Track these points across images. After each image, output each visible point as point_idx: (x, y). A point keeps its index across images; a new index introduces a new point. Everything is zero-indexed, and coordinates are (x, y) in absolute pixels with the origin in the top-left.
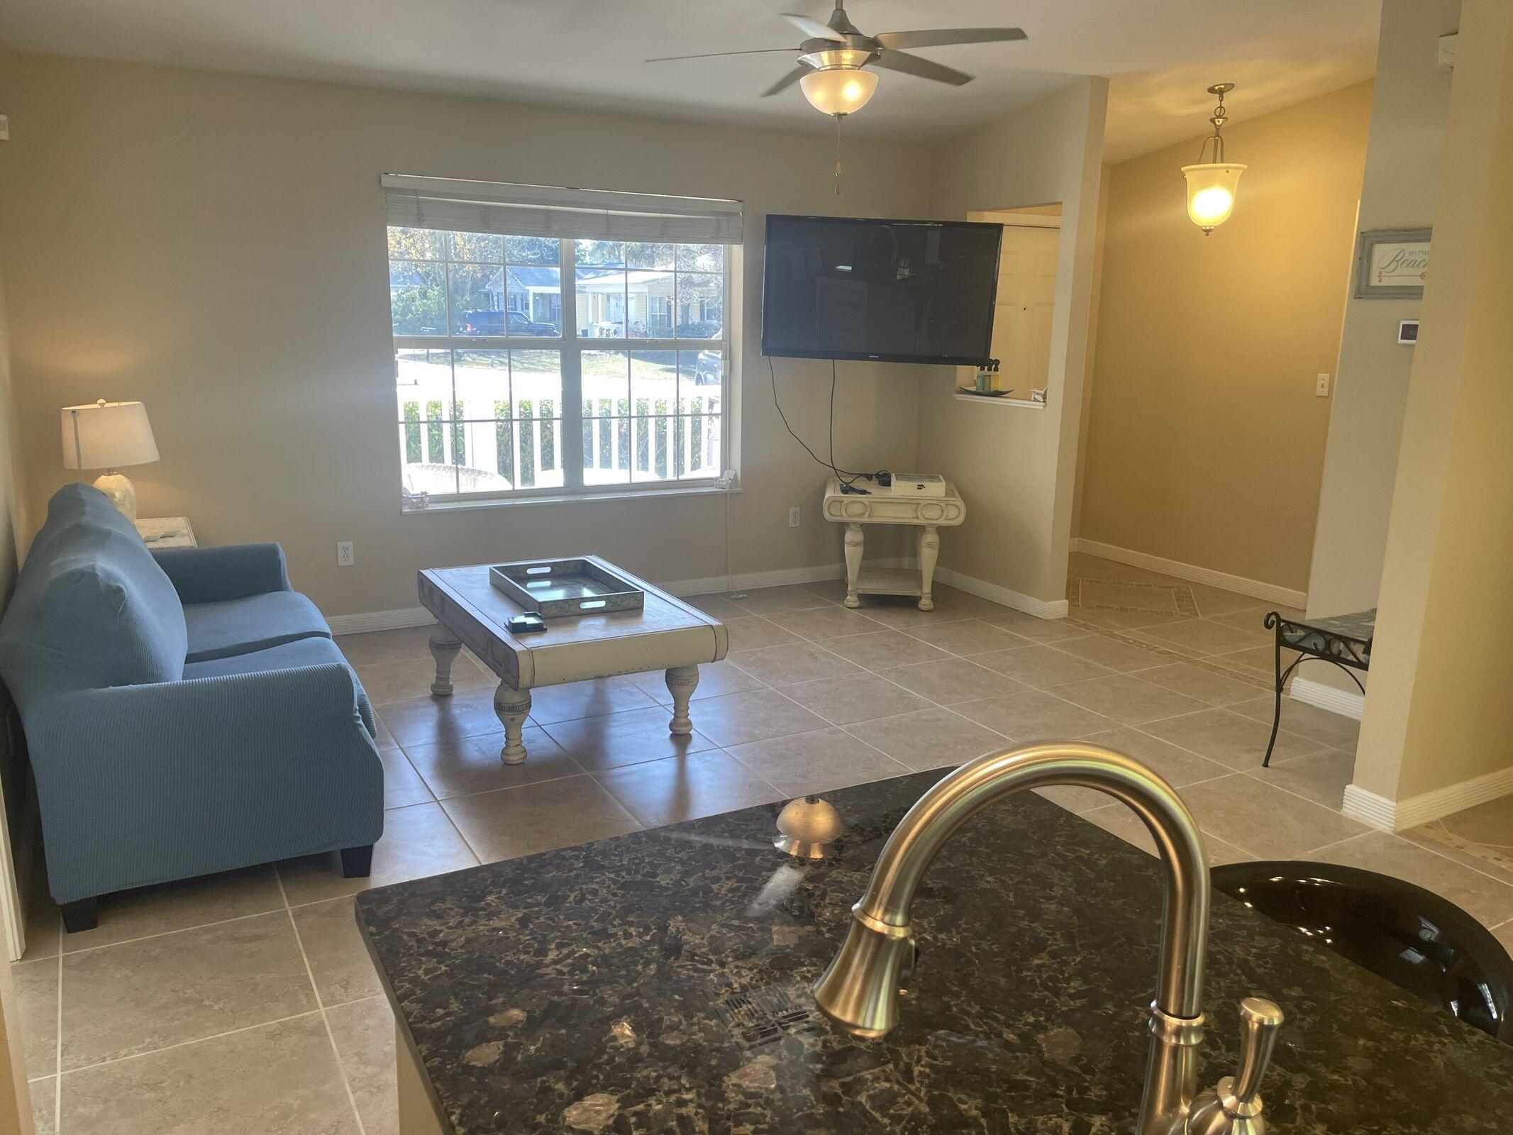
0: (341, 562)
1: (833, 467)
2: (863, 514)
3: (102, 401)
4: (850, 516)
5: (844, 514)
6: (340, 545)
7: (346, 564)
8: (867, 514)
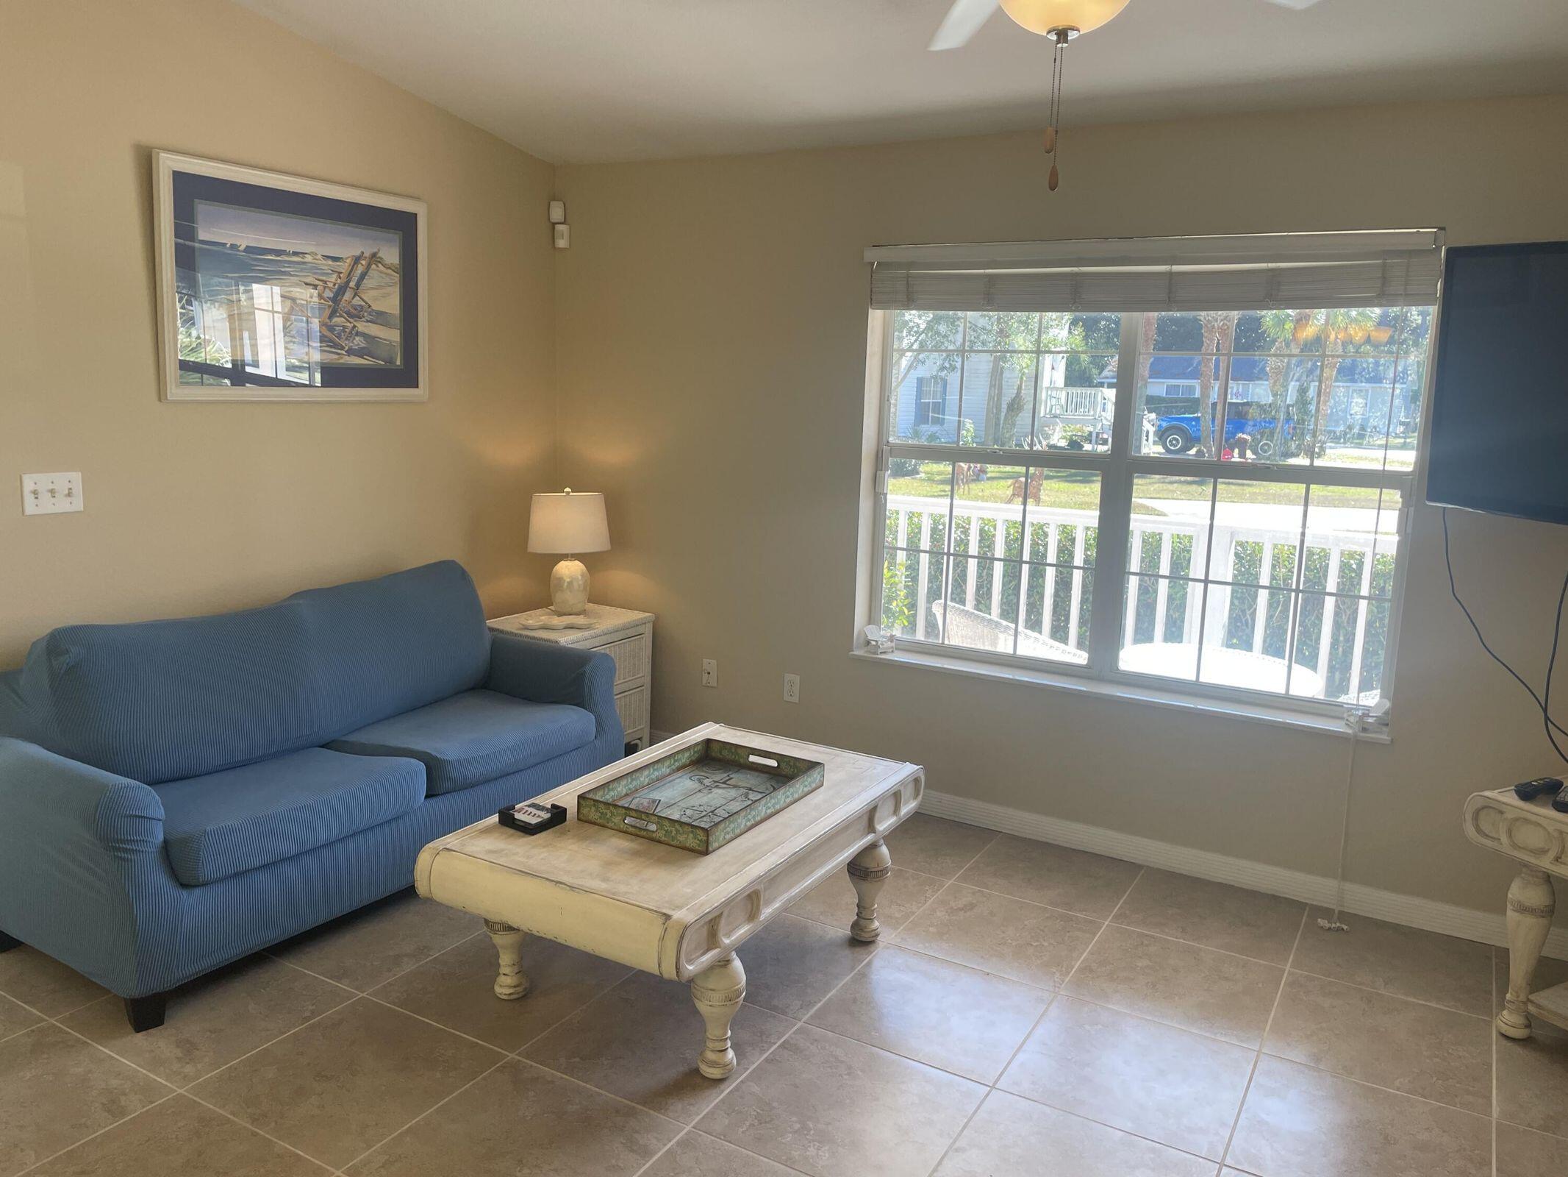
0: (786, 698)
1: (1545, 711)
2: (1542, 852)
3: (568, 489)
4: (1515, 846)
5: (1504, 839)
6: (788, 677)
7: (790, 699)
8: (1552, 855)
